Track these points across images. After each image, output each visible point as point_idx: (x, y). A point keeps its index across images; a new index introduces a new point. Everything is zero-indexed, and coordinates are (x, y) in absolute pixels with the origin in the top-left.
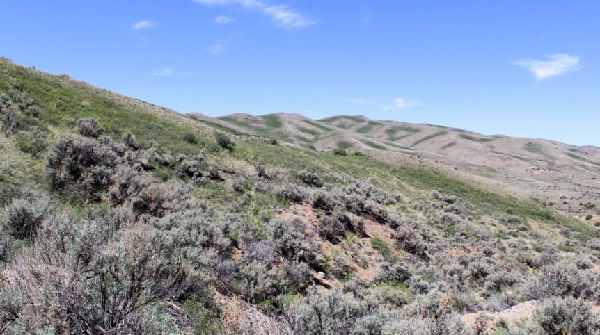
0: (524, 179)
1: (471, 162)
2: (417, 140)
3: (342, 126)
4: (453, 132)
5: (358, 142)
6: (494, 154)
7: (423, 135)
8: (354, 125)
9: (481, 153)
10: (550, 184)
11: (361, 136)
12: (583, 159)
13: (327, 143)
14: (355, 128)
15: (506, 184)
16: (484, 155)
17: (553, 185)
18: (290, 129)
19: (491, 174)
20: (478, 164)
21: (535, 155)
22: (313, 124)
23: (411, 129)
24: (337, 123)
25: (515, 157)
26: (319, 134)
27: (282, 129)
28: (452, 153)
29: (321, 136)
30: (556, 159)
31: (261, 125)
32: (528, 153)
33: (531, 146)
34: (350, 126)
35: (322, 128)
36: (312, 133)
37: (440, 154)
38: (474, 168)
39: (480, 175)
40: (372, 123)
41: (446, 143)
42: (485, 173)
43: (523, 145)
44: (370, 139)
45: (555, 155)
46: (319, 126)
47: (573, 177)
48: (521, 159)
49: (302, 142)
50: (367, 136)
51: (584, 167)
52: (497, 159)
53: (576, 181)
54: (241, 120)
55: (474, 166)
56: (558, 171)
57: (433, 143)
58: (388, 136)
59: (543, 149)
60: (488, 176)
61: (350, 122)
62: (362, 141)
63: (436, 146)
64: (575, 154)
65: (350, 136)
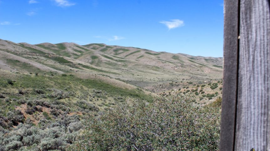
0: (171, 71)
1: (149, 64)
2: (127, 54)
3: (94, 48)
4: (143, 51)
5: (101, 56)
6: (159, 61)
7: (130, 52)
8: (99, 48)
9: (154, 60)
10: (181, 73)
11: (102, 53)
12: (195, 62)
13: (87, 56)
14: (100, 49)
15: (163, 74)
16: (155, 61)
17: (182, 74)
18: (70, 50)
19: (157, 69)
20: (152, 65)
21: (177, 61)
22: (80, 48)
23: (125, 50)
24: (92, 47)
25: (168, 62)
26: (83, 52)
27: (66, 50)
28: (142, 60)
29: (84, 53)
30: (184, 62)
31: (56, 49)
32: (173, 60)
33: (175, 57)
34: (98, 48)
35: (85, 49)
36: (80, 52)
37: (137, 61)
38: (150, 67)
39: (153, 70)
40: (108, 47)
41: (139, 56)
42: (155, 69)
43: (172, 57)
44: (106, 55)
45: (184, 61)
46: (83, 49)
47: (190, 70)
48: (170, 62)
49: (75, 56)
50: (105, 53)
51: (195, 65)
52: (161, 63)
53: (191, 72)
54: (46, 46)
55: (150, 66)
56: (185, 67)
57: (134, 56)
58: (114, 53)
59: (180, 58)
60: (155, 70)
61: (98, 46)
62: (102, 55)
63: (135, 57)
64: (192, 60)
65: (97, 53)
